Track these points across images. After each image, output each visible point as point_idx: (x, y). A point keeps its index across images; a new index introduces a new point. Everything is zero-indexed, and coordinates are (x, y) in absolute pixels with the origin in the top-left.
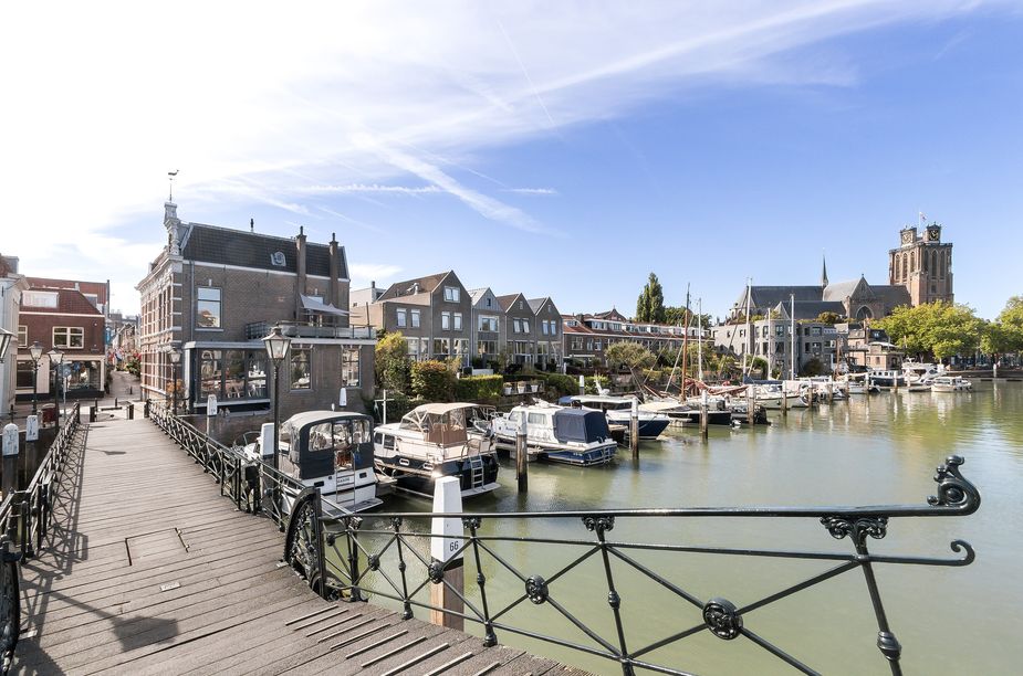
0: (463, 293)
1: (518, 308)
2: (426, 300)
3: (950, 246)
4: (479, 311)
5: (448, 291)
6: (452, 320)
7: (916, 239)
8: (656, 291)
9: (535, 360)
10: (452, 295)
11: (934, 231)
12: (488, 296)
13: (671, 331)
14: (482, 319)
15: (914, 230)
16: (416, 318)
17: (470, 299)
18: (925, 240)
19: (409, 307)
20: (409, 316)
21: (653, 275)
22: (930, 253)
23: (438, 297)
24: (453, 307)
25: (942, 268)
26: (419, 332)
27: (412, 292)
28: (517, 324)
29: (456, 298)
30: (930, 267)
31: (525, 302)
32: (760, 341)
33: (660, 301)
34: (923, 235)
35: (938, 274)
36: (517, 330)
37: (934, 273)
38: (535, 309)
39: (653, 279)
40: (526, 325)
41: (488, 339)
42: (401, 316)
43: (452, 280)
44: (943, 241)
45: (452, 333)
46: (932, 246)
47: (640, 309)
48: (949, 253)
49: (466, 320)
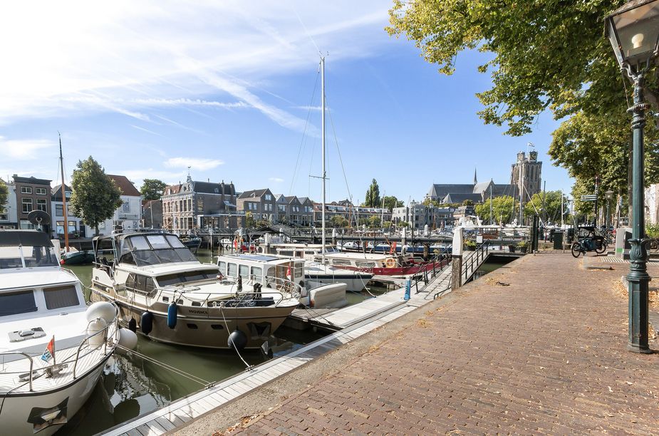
0: (272, 196)
1: (295, 202)
2: (259, 199)
3: (541, 163)
4: (278, 203)
5: (266, 196)
6: (268, 207)
7: (524, 159)
8: (375, 189)
9: (302, 222)
10: (268, 198)
11: (534, 154)
12: (282, 197)
13: (369, 210)
14: (280, 206)
15: (524, 154)
16: (255, 206)
17: (275, 199)
18: (529, 160)
19: (253, 202)
20: (253, 206)
21: (374, 180)
22: (531, 166)
23: (263, 198)
24: (268, 202)
25: (536, 175)
26: (256, 212)
27: (253, 196)
28: (294, 208)
29: (270, 199)
30: (530, 174)
31: (297, 200)
32: (410, 215)
33: (377, 193)
34: (528, 157)
35: (534, 178)
36: (294, 210)
37: (532, 178)
38: (302, 202)
39: (374, 182)
40: (298, 208)
41: (282, 213)
42: (250, 205)
43: (268, 192)
44: (538, 161)
45: (268, 212)
46: (532, 163)
47: (367, 198)
48: (540, 167)
49: (273, 207)
